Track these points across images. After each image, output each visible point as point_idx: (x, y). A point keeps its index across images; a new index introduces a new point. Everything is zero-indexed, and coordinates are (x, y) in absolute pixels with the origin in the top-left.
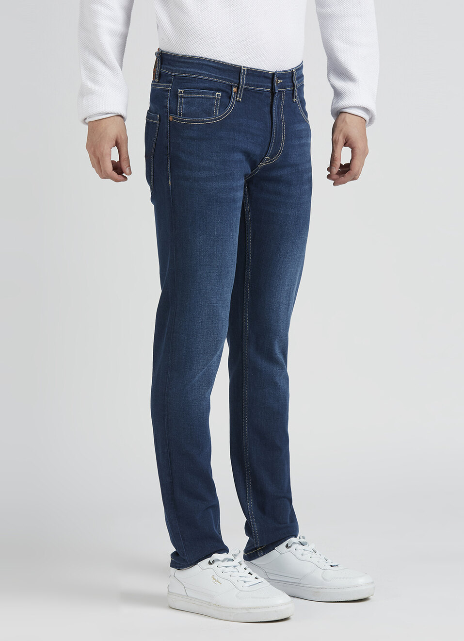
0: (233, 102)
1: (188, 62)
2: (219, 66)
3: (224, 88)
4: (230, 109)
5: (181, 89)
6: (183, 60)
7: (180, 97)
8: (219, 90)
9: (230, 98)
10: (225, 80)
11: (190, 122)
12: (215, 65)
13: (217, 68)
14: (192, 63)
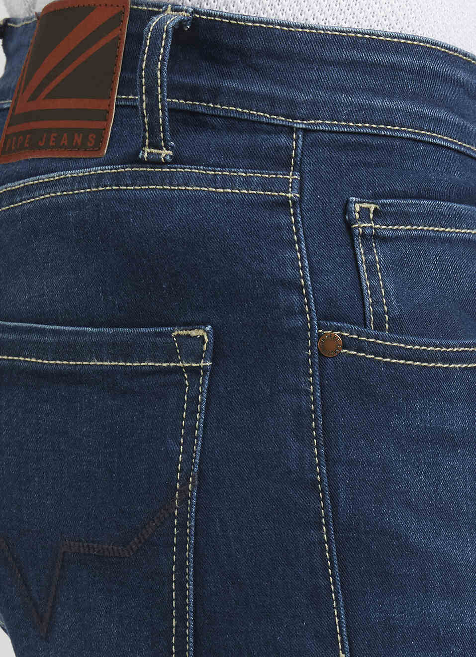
1: (373, 65)
5: (363, 198)
6: (345, 54)
7: (363, 235)
11: (432, 357)
14: (393, 67)
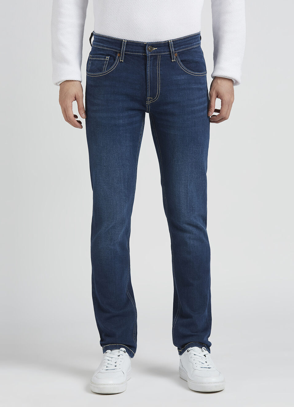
0: (117, 63)
2: (109, 40)
3: (111, 54)
4: (114, 67)
8: (108, 55)
9: (115, 60)
10: (113, 48)
12: (107, 39)
13: (108, 41)
